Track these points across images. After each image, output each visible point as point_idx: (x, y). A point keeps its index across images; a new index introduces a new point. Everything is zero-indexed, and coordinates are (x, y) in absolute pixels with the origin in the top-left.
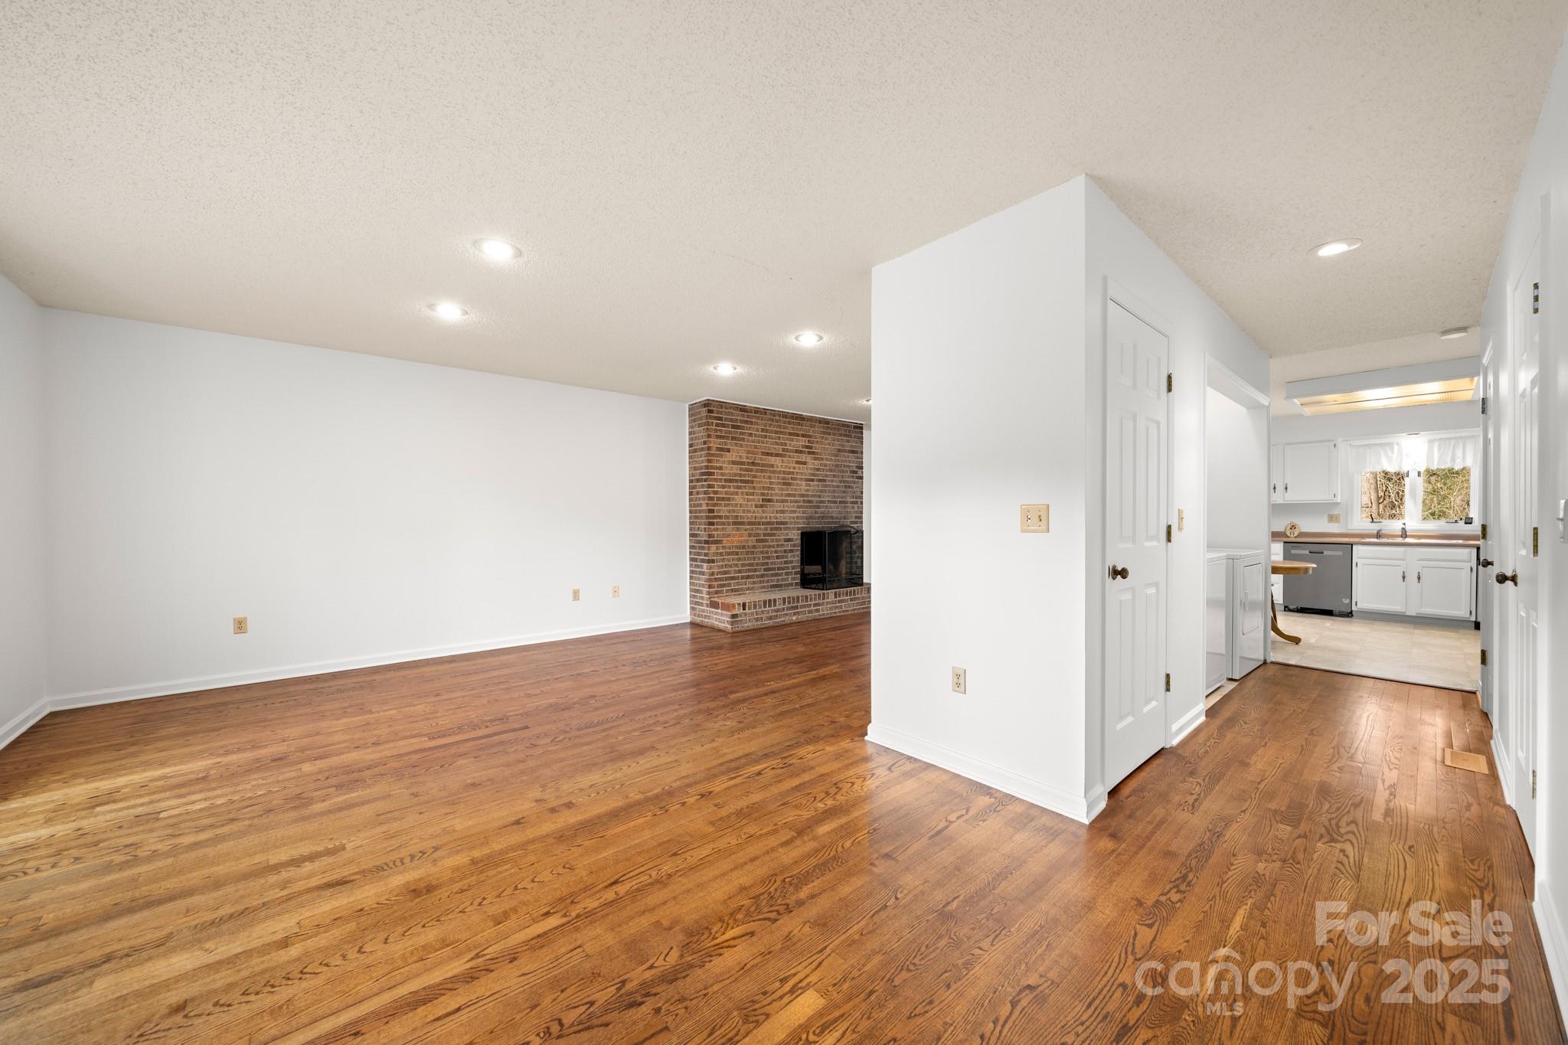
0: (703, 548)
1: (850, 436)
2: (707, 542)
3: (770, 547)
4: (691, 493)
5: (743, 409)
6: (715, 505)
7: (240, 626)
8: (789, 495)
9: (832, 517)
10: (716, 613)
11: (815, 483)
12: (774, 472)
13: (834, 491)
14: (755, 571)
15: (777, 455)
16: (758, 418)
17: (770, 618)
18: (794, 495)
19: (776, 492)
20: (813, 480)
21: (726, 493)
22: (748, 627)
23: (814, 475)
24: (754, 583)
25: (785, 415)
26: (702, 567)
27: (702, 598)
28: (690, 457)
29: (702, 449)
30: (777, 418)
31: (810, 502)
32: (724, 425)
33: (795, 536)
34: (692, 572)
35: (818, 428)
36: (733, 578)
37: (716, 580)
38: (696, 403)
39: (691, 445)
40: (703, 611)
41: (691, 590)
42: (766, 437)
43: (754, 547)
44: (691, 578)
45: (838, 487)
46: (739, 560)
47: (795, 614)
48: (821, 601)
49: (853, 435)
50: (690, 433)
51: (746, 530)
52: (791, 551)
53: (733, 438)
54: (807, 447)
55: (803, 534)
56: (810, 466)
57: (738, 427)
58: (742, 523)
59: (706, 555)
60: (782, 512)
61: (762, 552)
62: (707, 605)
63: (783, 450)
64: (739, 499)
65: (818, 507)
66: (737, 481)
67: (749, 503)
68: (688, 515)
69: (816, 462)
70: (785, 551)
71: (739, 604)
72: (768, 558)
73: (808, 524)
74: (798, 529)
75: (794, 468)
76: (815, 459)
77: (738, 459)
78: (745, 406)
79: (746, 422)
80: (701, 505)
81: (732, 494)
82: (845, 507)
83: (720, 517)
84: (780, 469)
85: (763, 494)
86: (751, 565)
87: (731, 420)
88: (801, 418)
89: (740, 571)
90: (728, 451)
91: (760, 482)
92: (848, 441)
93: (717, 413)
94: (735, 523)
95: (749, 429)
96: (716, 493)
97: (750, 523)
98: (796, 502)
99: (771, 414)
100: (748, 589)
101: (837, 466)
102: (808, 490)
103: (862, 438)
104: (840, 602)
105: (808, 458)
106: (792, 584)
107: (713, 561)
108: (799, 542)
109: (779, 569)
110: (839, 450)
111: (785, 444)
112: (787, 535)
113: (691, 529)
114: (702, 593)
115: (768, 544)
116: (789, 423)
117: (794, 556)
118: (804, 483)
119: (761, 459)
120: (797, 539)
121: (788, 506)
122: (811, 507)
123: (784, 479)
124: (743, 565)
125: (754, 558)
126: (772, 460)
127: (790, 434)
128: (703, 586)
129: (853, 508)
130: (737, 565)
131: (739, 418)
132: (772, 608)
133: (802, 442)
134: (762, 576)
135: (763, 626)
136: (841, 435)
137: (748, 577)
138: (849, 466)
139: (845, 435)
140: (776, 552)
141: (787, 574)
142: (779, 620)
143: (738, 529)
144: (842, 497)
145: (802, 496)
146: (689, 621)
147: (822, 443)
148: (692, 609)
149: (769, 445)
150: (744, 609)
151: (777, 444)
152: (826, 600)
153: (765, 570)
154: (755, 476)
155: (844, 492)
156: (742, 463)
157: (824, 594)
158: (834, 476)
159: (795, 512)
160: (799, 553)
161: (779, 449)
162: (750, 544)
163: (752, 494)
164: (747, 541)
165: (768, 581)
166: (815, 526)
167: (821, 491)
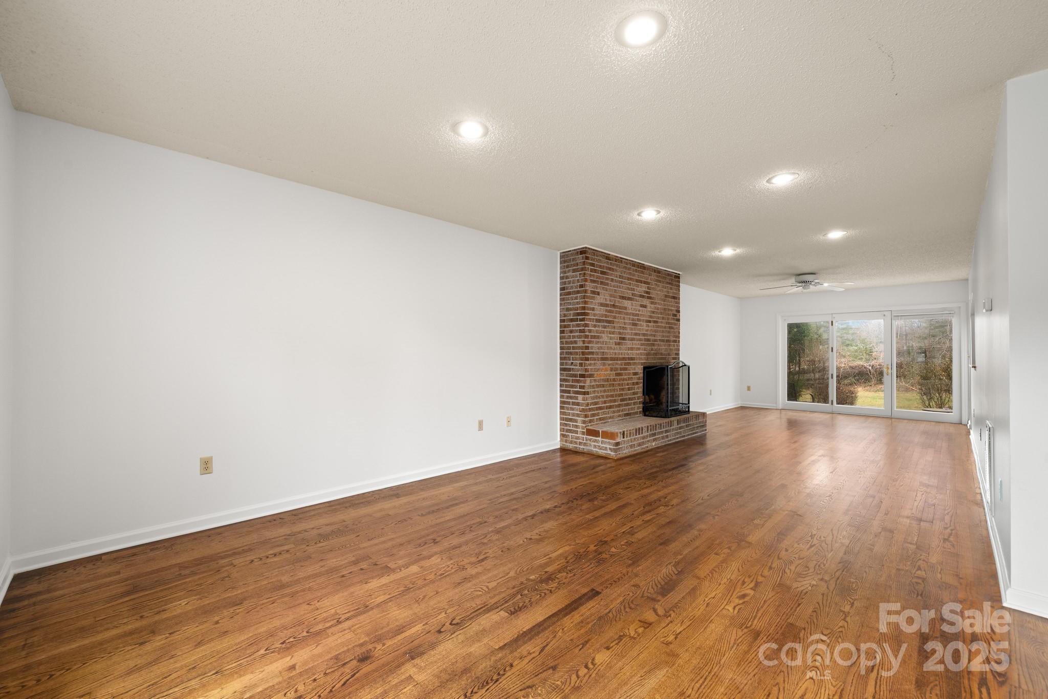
0: (578, 381)
1: (672, 284)
2: (582, 376)
3: (624, 380)
4: (562, 332)
5: (608, 257)
6: (589, 342)
7: (206, 466)
8: (636, 334)
9: (662, 354)
10: (595, 441)
11: (652, 324)
12: (627, 314)
13: (663, 332)
14: (615, 401)
15: (629, 299)
16: (617, 266)
18: (639, 334)
19: (628, 331)
20: (650, 322)
21: (597, 332)
22: (626, 453)
23: (651, 317)
24: (614, 412)
25: (634, 264)
26: (576, 398)
27: (577, 426)
28: (561, 300)
29: (578, 292)
30: (629, 266)
31: (648, 340)
32: (595, 271)
33: (639, 369)
34: (562, 402)
35: (654, 276)
36: (600, 408)
37: (590, 410)
38: (570, 251)
39: (562, 289)
40: (577, 438)
41: (562, 419)
42: (622, 282)
43: (614, 380)
44: (562, 408)
45: (665, 327)
46: (605, 391)
47: (654, 440)
48: (669, 428)
49: (674, 283)
50: (562, 278)
51: (609, 365)
52: (637, 383)
53: (602, 283)
54: (647, 293)
55: (645, 368)
56: (649, 309)
57: (604, 273)
58: (606, 359)
59: (581, 387)
60: (632, 349)
61: (619, 385)
62: (583, 433)
63: (633, 294)
64: (605, 337)
65: (653, 345)
66: (603, 321)
67: (611, 341)
68: (559, 351)
69: (652, 306)
70: (633, 384)
71: (620, 432)
72: (623, 389)
73: (647, 359)
74: (642, 364)
75: (639, 311)
76: (652, 303)
77: (604, 302)
78: (609, 254)
79: (610, 269)
80: (575, 342)
81: (600, 333)
82: (669, 345)
83: (592, 353)
84: (630, 311)
85: (620, 333)
86: (612, 396)
87: (600, 267)
88: (643, 267)
89: (605, 402)
90: (598, 294)
91: (618, 322)
92: (671, 289)
93: (592, 260)
94: (603, 359)
95: (611, 275)
96: (590, 331)
97: (612, 359)
98: (640, 340)
99: (625, 262)
100: (610, 418)
101: (665, 309)
102: (647, 331)
103: (679, 286)
104: (680, 428)
105: (646, 302)
106: (636, 413)
107: (588, 393)
108: (642, 375)
109: (630, 399)
110: (666, 296)
111: (633, 290)
112: (635, 369)
113: (561, 364)
114: (577, 422)
115: (622, 377)
116: (636, 271)
117: (638, 388)
118: (645, 324)
119: (619, 301)
120: (641, 373)
121: (635, 344)
122: (648, 345)
123: (633, 320)
124: (607, 396)
125: (614, 390)
126: (627, 303)
127: (637, 281)
128: (578, 415)
129: (674, 345)
130: (603, 396)
131: (605, 265)
133: (642, 288)
134: (619, 406)
135: (635, 453)
136: (667, 283)
137: (610, 407)
138: (671, 310)
139: (670, 283)
140: (628, 384)
141: (634, 404)
142: (644, 446)
143: (604, 365)
144: (667, 337)
145: (644, 335)
146: (559, 447)
147: (656, 290)
148: (562, 435)
149: (624, 290)
150: (624, 438)
151: (629, 289)
152: (672, 428)
153: (622, 400)
154: (615, 317)
155: (669, 332)
156: (607, 305)
157: (671, 422)
158: (663, 318)
159: (639, 349)
160: (642, 385)
161: (629, 294)
162: (612, 377)
163: (613, 333)
164: (610, 375)
165: (622, 411)
166: (652, 361)
167: (656, 331)
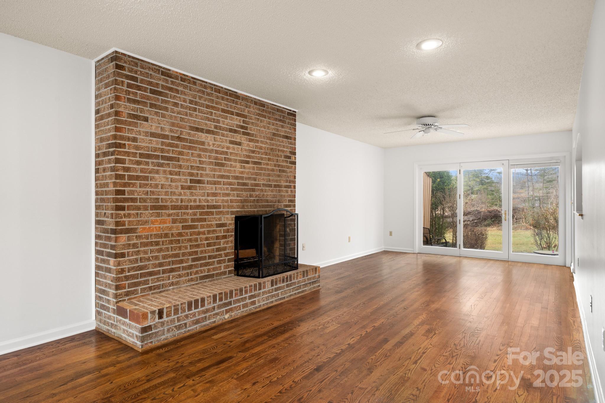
0: (109, 239)
1: (284, 122)
2: (114, 232)
3: (199, 233)
4: (97, 171)
5: (166, 73)
6: (125, 185)
8: (222, 177)
9: (267, 201)
10: (124, 323)
11: (251, 165)
12: (205, 150)
13: (269, 175)
14: (181, 262)
15: (208, 132)
16: (185, 87)
17: (197, 322)
18: (228, 177)
19: (208, 172)
20: (247, 162)
21: (142, 171)
22: (166, 339)
23: (249, 157)
24: (180, 276)
25: (218, 90)
26: (107, 262)
27: (108, 301)
28: (97, 126)
29: (109, 115)
30: (209, 91)
31: (244, 184)
32: (139, 88)
33: (229, 220)
34: (98, 267)
35: (254, 109)
36: (151, 274)
37: (127, 278)
38: (103, 59)
39: (97, 112)
40: (109, 317)
41: (97, 290)
42: (195, 110)
43: (180, 234)
44: (97, 274)
45: (273, 170)
46: (160, 250)
47: (227, 312)
48: (257, 292)
49: (287, 121)
50: (97, 97)
51: (169, 215)
52: (225, 237)
53: (152, 106)
54: (242, 127)
55: (237, 219)
56: (245, 147)
57: (160, 93)
58: (165, 207)
59: (113, 247)
60: (215, 195)
61: (190, 240)
62: (114, 311)
63: (216, 127)
64: (160, 179)
65: (253, 190)
66: (157, 157)
67: (174, 184)
68: (93, 197)
69: (251, 144)
70: (217, 238)
71: (153, 312)
72: (198, 246)
73: (243, 207)
74: (232, 213)
75: (228, 148)
76: (251, 140)
77: (159, 131)
78: (169, 70)
79: (171, 89)
80: (107, 185)
81: (150, 173)
82: (280, 191)
83: (134, 200)
84: (211, 147)
85: (191, 174)
86: (177, 255)
87: (150, 83)
88: (236, 96)
89: (161, 265)
90: (146, 119)
91: (187, 160)
92: (282, 127)
93: (130, 71)
94: (153, 208)
95: (174, 97)
96: (127, 169)
97: (174, 208)
98: (230, 184)
99: (201, 85)
100: (172, 284)
101: (272, 149)
102: (242, 173)
103: (295, 125)
104: (276, 290)
105: (243, 139)
106: (224, 273)
107: (123, 255)
108: (233, 227)
109: (210, 257)
110: (274, 134)
111: (218, 121)
112: (220, 219)
113: (97, 215)
114: (108, 295)
115: (196, 230)
116: (223, 99)
117: (227, 243)
118: (238, 164)
119: (189, 134)
120: (230, 224)
121: (221, 189)
122: (246, 190)
123: (216, 158)
124: (164, 257)
125: (180, 248)
126: (202, 137)
127: (223, 111)
128: (109, 286)
129: (287, 192)
130: (157, 258)
131: (160, 83)
132: (200, 309)
133: (236, 121)
134: (190, 267)
135: (188, 334)
136: (276, 119)
137: (172, 270)
138: (283, 151)
139: (280, 120)
140: (207, 239)
141: (219, 262)
142: (208, 322)
143: (158, 215)
144: (277, 181)
145: (237, 178)
146: (93, 328)
147: (257, 125)
148: (98, 313)
149: (198, 119)
150: (161, 317)
151: (209, 120)
152: (262, 290)
153: (194, 260)
154: (181, 153)
155: (279, 176)
156: (165, 137)
157: (260, 284)
158: (269, 159)
159: (228, 195)
160: (232, 239)
161: (211, 126)
162: (175, 231)
163: (178, 173)
164: (171, 229)
165: (197, 273)
166: (250, 209)
167: (257, 174)
